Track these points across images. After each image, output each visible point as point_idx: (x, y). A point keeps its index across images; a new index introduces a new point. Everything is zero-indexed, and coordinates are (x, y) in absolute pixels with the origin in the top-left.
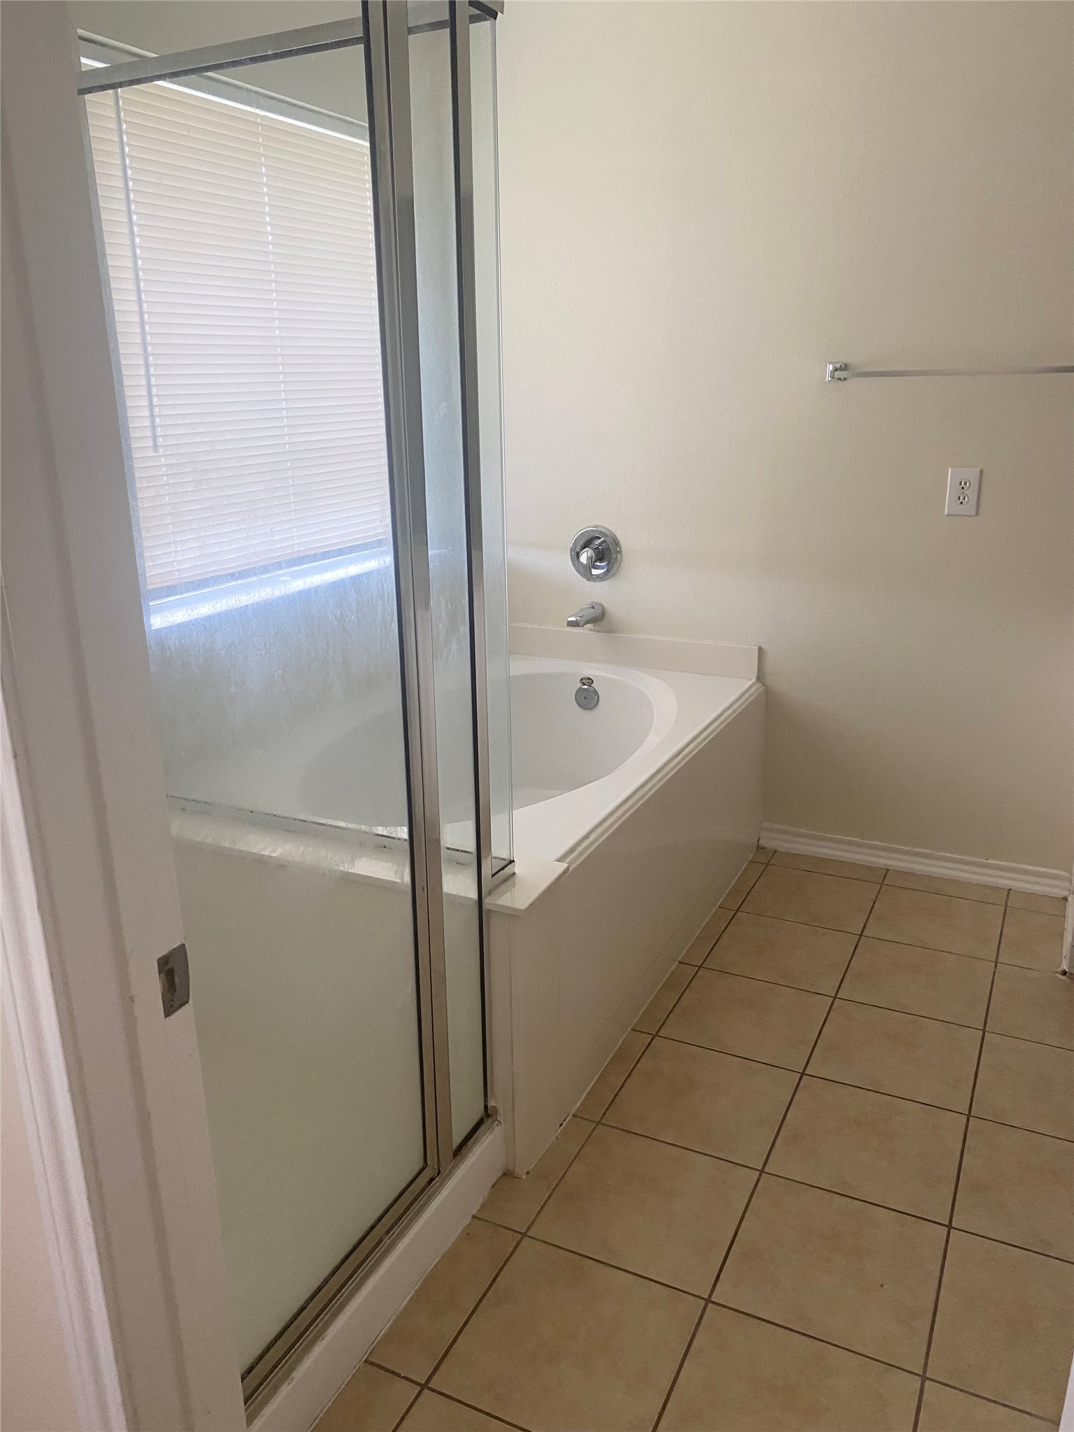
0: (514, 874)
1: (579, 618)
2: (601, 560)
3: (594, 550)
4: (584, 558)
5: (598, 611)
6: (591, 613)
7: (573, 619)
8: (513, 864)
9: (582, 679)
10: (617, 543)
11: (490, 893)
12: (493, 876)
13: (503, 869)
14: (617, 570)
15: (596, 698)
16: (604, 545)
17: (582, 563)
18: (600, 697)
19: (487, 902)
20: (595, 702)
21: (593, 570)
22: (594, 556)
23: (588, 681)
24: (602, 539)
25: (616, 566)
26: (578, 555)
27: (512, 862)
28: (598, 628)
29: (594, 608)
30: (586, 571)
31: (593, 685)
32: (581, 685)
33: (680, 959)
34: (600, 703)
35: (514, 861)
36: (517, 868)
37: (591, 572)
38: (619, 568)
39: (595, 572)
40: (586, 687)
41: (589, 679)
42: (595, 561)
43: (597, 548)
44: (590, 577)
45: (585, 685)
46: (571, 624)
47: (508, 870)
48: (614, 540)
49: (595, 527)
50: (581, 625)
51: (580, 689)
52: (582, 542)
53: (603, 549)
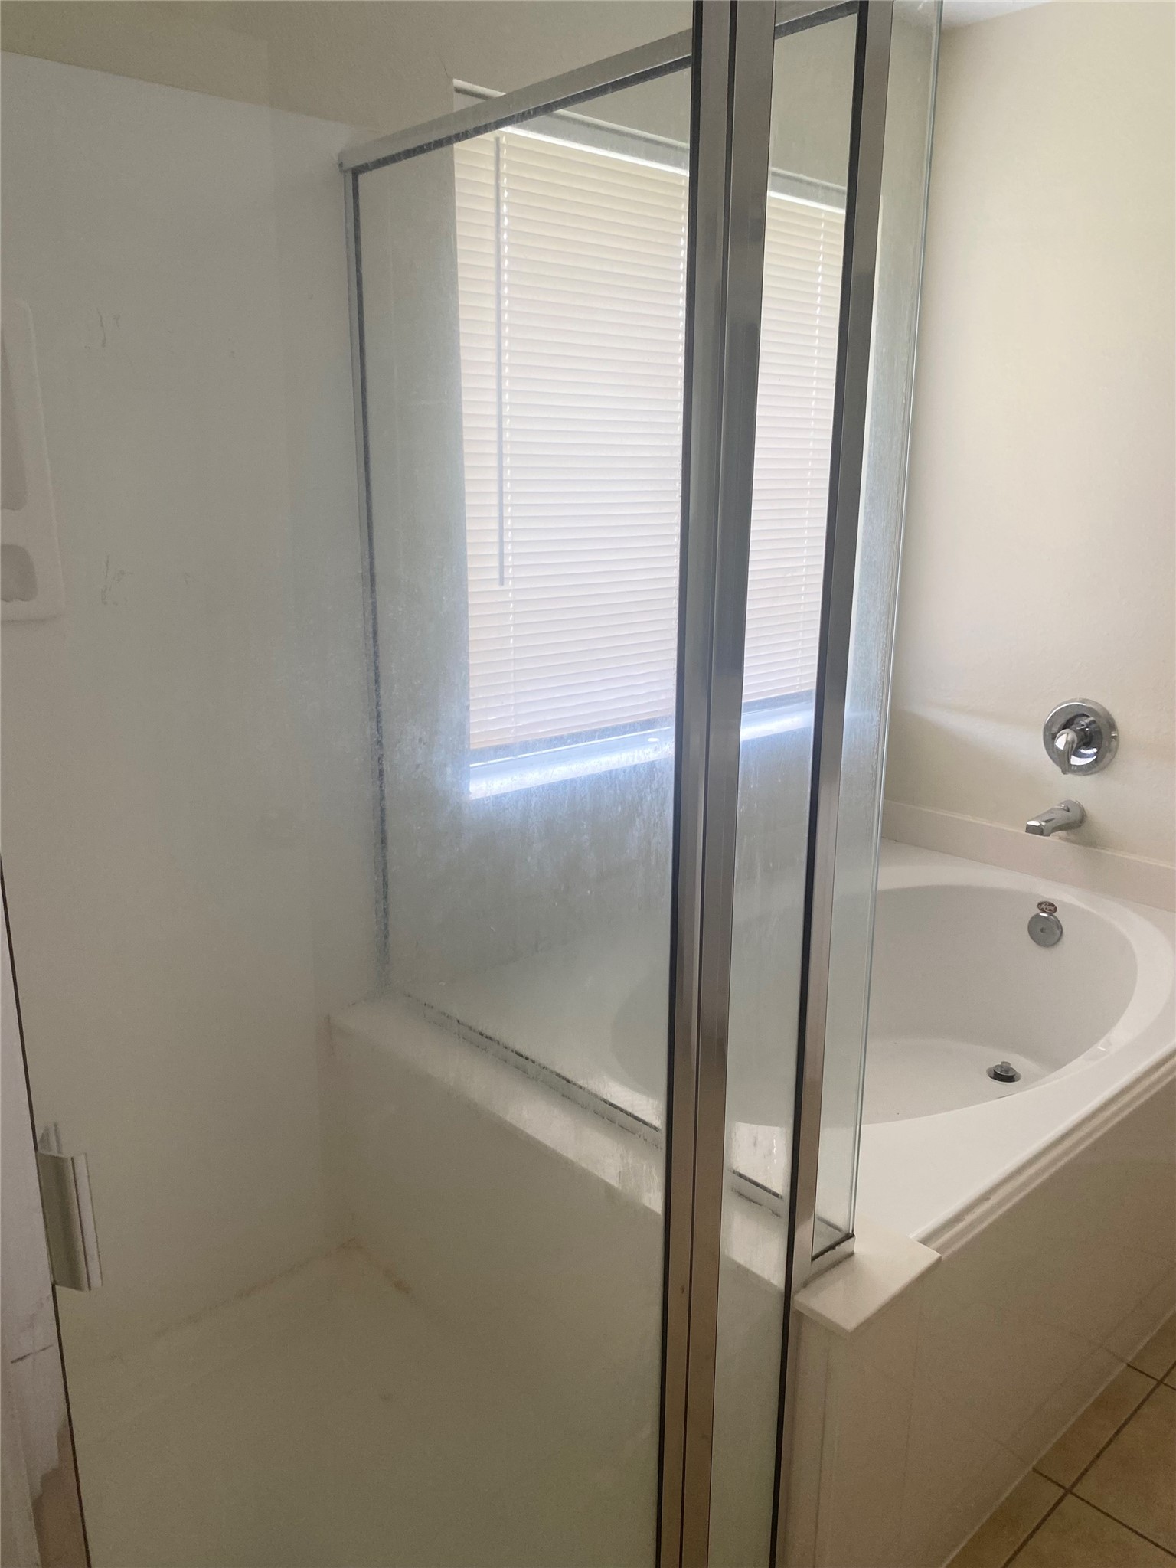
0: (852, 1254)
1: (1043, 824)
2: (1088, 746)
3: (1076, 732)
4: (1061, 743)
5: (1074, 815)
6: (1061, 817)
7: (1036, 823)
8: (852, 1239)
9: (1041, 904)
10: (1112, 726)
11: (805, 1284)
12: (814, 1258)
13: (832, 1247)
14: (1109, 763)
15: (1058, 932)
16: (1093, 726)
17: (1057, 749)
18: (1064, 931)
19: (800, 1299)
20: (1056, 938)
21: (1072, 756)
22: (1076, 741)
23: (1050, 907)
24: (1091, 719)
25: (1109, 756)
26: (1054, 737)
27: (850, 1236)
28: (1072, 837)
29: (1068, 811)
30: (1062, 760)
31: (1055, 914)
32: (1039, 911)
33: (1130, 1359)
34: (1060, 943)
35: (854, 1235)
36: (858, 1246)
37: (1069, 761)
38: (1111, 760)
39: (1075, 761)
40: (1045, 915)
41: (1051, 905)
42: (1079, 747)
43: (1083, 730)
44: (1067, 768)
45: (1044, 911)
46: (1030, 829)
47: (845, 1247)
48: (1109, 723)
49: (1084, 701)
50: (1045, 832)
51: (1037, 915)
52: (1063, 720)
53: (1091, 731)
